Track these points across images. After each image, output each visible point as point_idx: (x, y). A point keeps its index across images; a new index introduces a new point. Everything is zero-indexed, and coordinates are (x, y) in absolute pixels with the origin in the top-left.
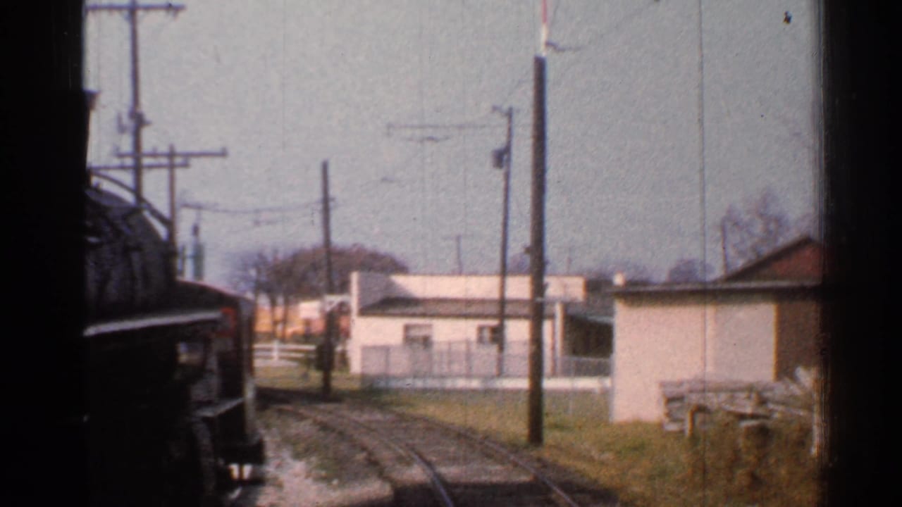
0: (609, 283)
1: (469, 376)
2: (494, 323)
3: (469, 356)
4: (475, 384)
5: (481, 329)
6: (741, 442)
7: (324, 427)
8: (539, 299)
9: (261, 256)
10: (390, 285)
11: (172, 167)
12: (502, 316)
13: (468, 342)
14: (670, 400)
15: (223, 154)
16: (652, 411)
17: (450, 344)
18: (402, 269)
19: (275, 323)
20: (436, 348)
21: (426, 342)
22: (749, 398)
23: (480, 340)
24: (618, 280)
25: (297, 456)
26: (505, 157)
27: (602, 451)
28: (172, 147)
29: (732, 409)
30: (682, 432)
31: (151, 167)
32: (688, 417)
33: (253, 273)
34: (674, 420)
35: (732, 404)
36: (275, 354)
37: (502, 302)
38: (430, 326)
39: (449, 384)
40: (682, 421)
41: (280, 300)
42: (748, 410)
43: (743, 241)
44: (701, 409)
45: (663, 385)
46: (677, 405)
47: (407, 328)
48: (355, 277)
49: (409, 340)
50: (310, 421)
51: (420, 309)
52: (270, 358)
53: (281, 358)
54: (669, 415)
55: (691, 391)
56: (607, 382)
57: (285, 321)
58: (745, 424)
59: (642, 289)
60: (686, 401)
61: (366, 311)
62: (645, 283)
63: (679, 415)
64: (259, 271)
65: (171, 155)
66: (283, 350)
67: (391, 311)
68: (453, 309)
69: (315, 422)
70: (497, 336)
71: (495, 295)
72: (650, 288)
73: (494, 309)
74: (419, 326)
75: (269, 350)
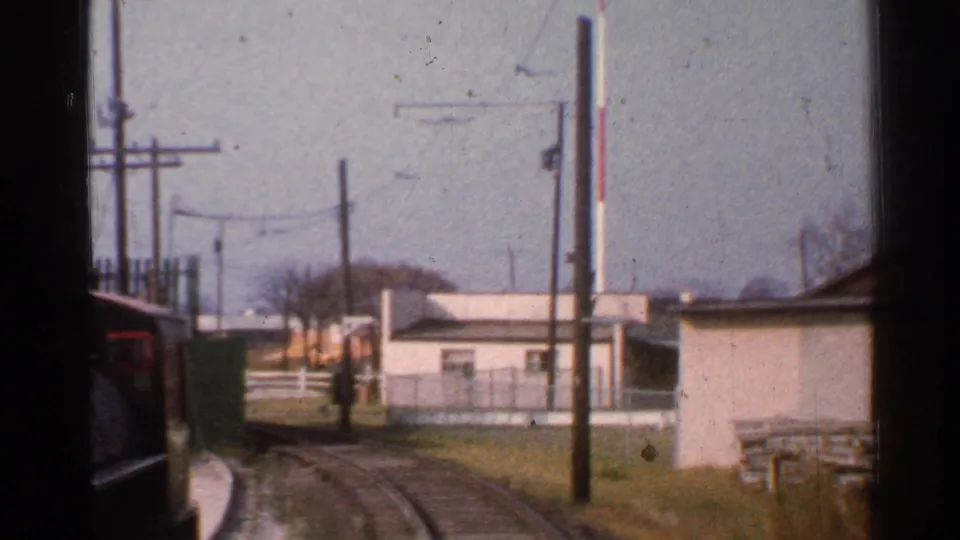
0: (675, 300)
1: (512, 409)
2: (544, 347)
3: (513, 387)
4: (518, 419)
5: (529, 354)
6: (843, 507)
7: (326, 477)
8: (585, 320)
9: (291, 274)
10: (428, 305)
11: (155, 166)
12: (553, 340)
13: (513, 371)
14: (747, 444)
15: (215, 149)
16: (726, 456)
17: (491, 372)
18: (447, 288)
19: (307, 349)
20: (478, 377)
21: (468, 370)
22: (849, 444)
23: (529, 368)
24: (686, 298)
25: (281, 519)
26: (556, 157)
27: (664, 509)
28: (155, 142)
29: (828, 459)
30: (764, 483)
31: (135, 167)
32: (771, 466)
33: (283, 293)
34: (753, 470)
35: (828, 453)
36: (302, 383)
37: (553, 324)
38: (472, 352)
39: (489, 419)
40: (764, 470)
41: (314, 322)
42: (851, 461)
43: (821, 258)
44: (787, 456)
45: (739, 425)
46: (757, 450)
47: (446, 354)
48: (386, 296)
49: (447, 367)
50: (311, 469)
51: (460, 333)
52: (296, 387)
53: (309, 388)
54: (746, 461)
55: (775, 434)
56: (671, 416)
57: (319, 347)
58: (845, 480)
59: (711, 307)
60: (768, 446)
61: (398, 335)
62: (716, 301)
63: (760, 463)
64: (290, 291)
65: (155, 150)
66: (308, 379)
67: (426, 335)
68: (500, 332)
69: (318, 470)
70: (548, 362)
71: (544, 315)
72: (722, 307)
73: (544, 332)
74: (461, 352)
75: (295, 378)
